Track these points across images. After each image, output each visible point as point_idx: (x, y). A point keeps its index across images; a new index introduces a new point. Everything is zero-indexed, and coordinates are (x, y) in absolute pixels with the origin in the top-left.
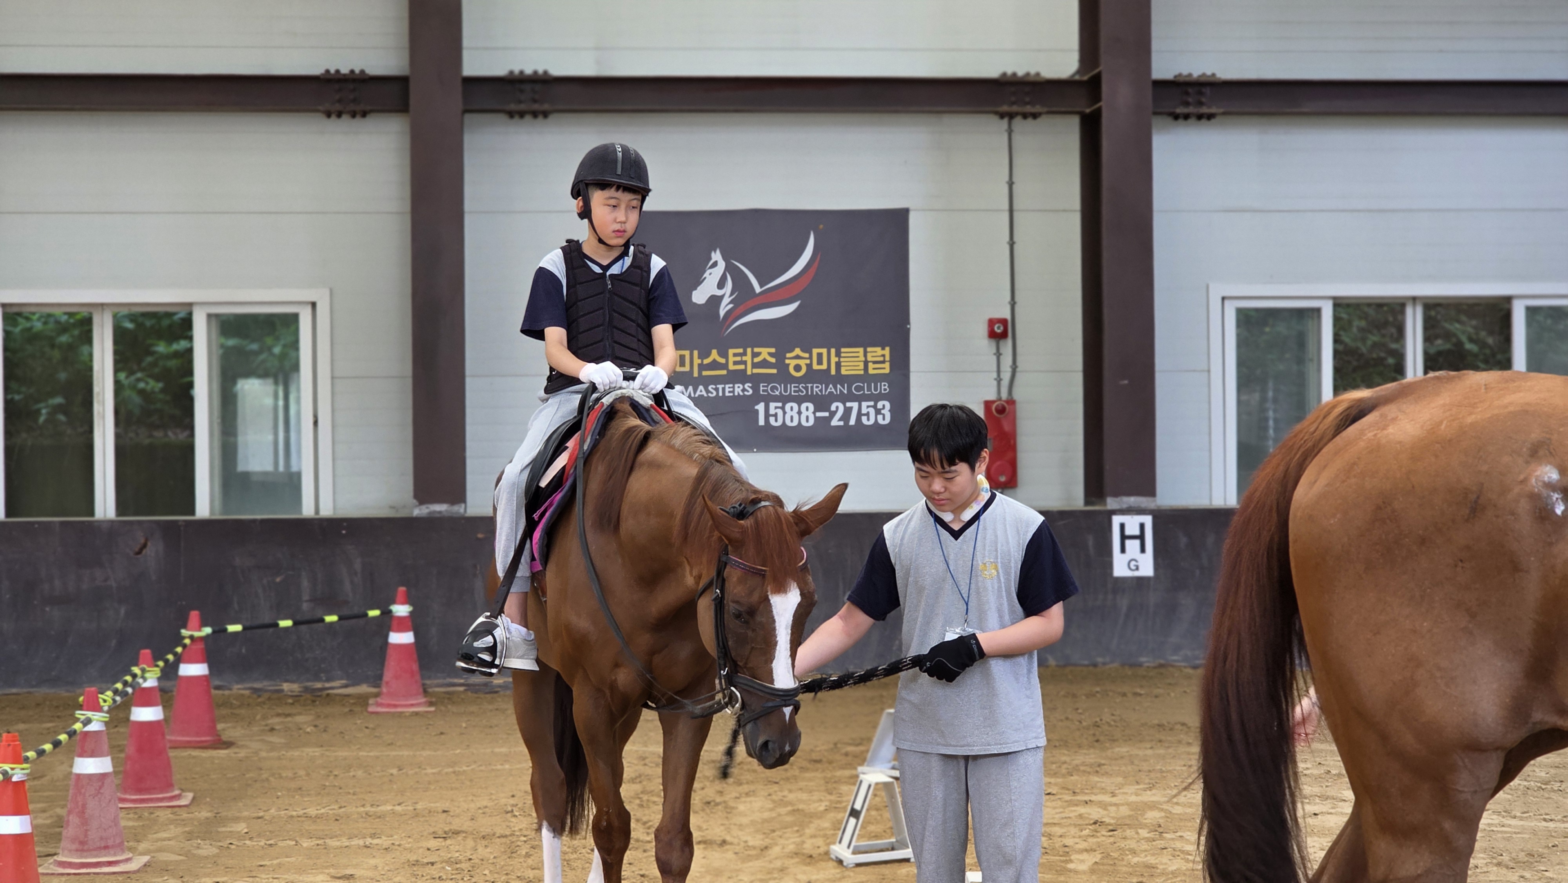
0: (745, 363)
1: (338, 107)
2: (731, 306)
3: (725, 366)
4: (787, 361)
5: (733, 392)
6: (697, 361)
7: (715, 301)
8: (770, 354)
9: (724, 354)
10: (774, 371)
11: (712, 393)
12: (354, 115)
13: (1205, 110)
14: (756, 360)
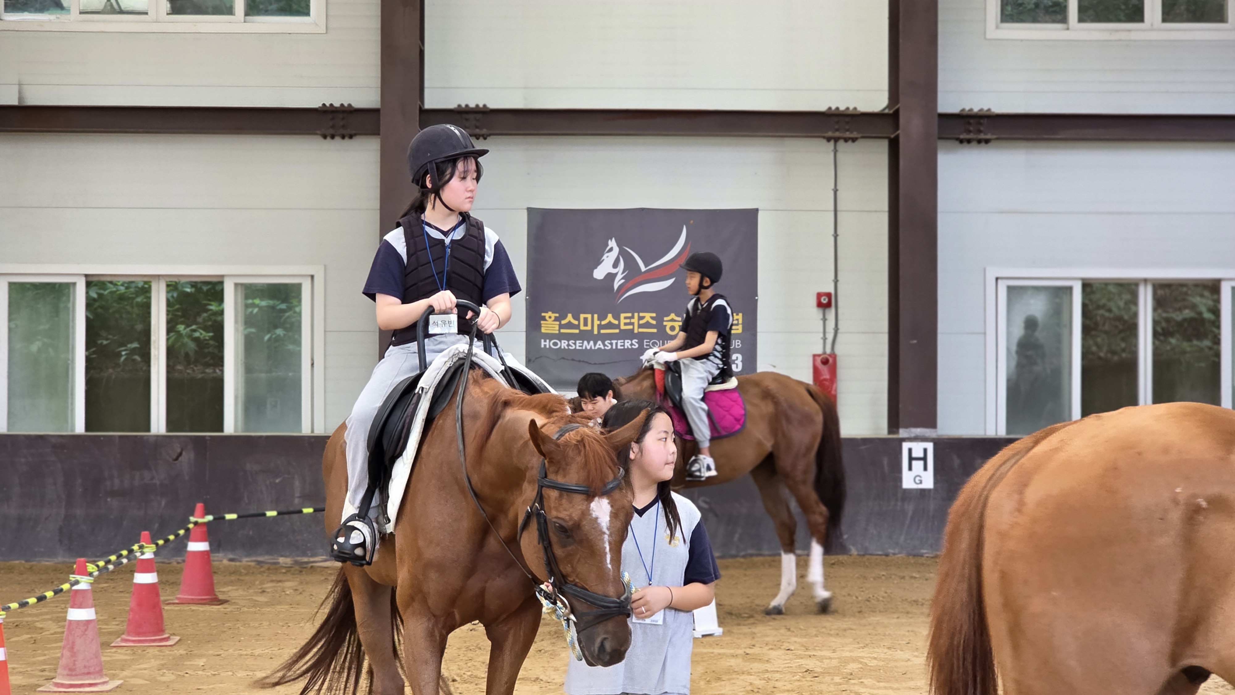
0: (633, 324)
1: (331, 131)
2: (623, 281)
3: (618, 326)
4: (665, 323)
5: (624, 346)
6: (596, 322)
7: (611, 277)
8: (652, 318)
9: (617, 317)
10: (655, 330)
11: (608, 347)
12: (343, 137)
13: (982, 136)
14: (641, 322)
